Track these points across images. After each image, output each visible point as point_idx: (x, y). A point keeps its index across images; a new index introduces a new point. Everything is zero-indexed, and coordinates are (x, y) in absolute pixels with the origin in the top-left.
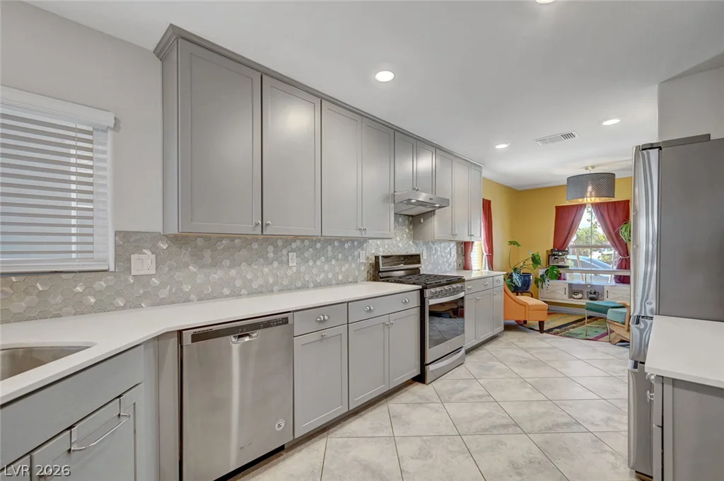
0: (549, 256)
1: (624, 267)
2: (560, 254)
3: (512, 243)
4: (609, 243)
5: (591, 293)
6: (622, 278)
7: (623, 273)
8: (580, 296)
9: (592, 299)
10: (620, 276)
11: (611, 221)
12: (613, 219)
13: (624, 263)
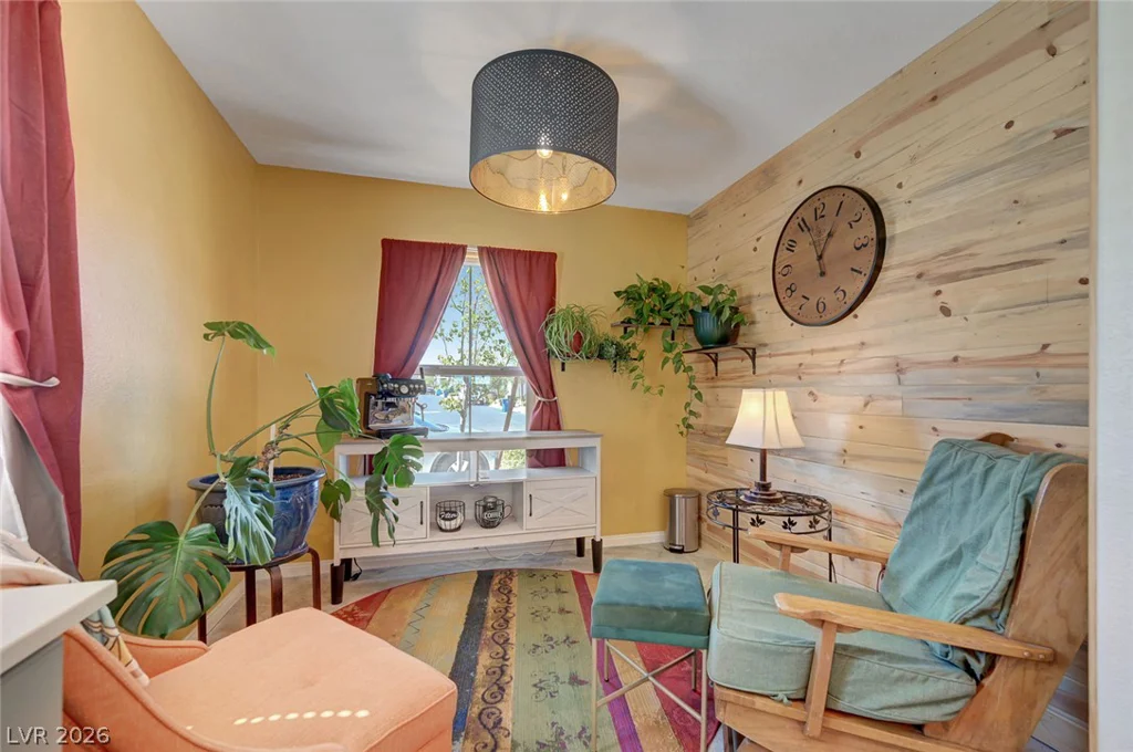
0: (368, 396)
1: (545, 424)
2: (404, 390)
3: (216, 329)
4: (514, 363)
5: (486, 508)
6: (542, 454)
7: (550, 441)
8: (458, 521)
9: (488, 525)
10: (538, 451)
11: (521, 301)
12: (524, 298)
13: (546, 417)
